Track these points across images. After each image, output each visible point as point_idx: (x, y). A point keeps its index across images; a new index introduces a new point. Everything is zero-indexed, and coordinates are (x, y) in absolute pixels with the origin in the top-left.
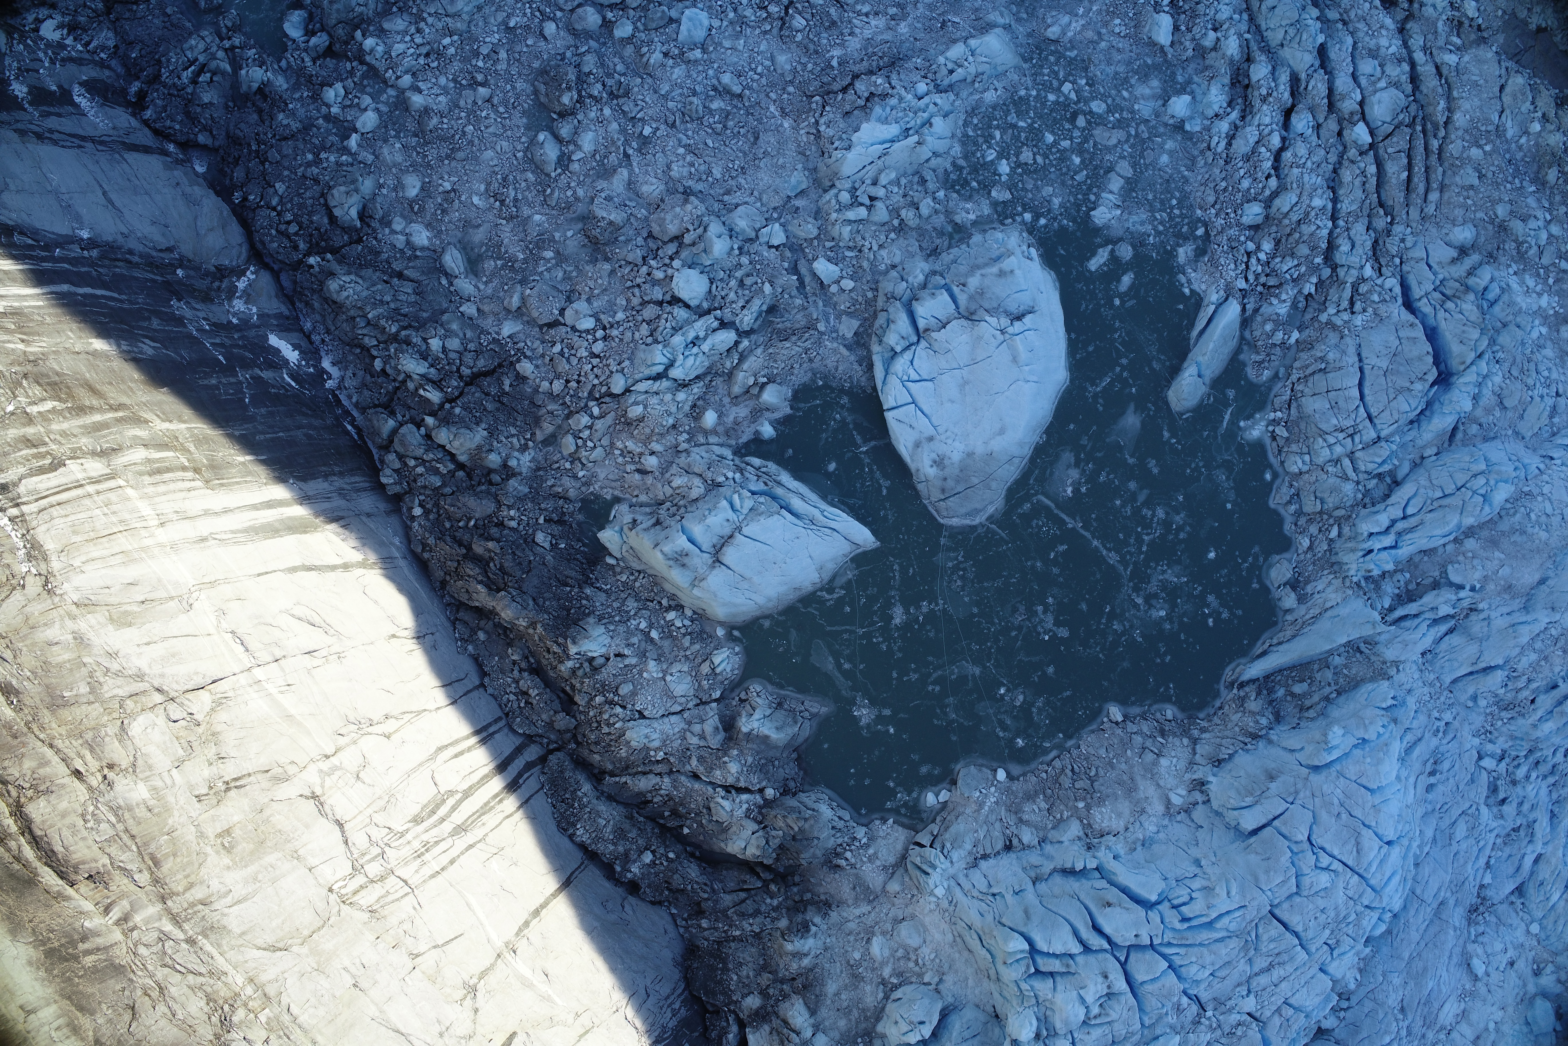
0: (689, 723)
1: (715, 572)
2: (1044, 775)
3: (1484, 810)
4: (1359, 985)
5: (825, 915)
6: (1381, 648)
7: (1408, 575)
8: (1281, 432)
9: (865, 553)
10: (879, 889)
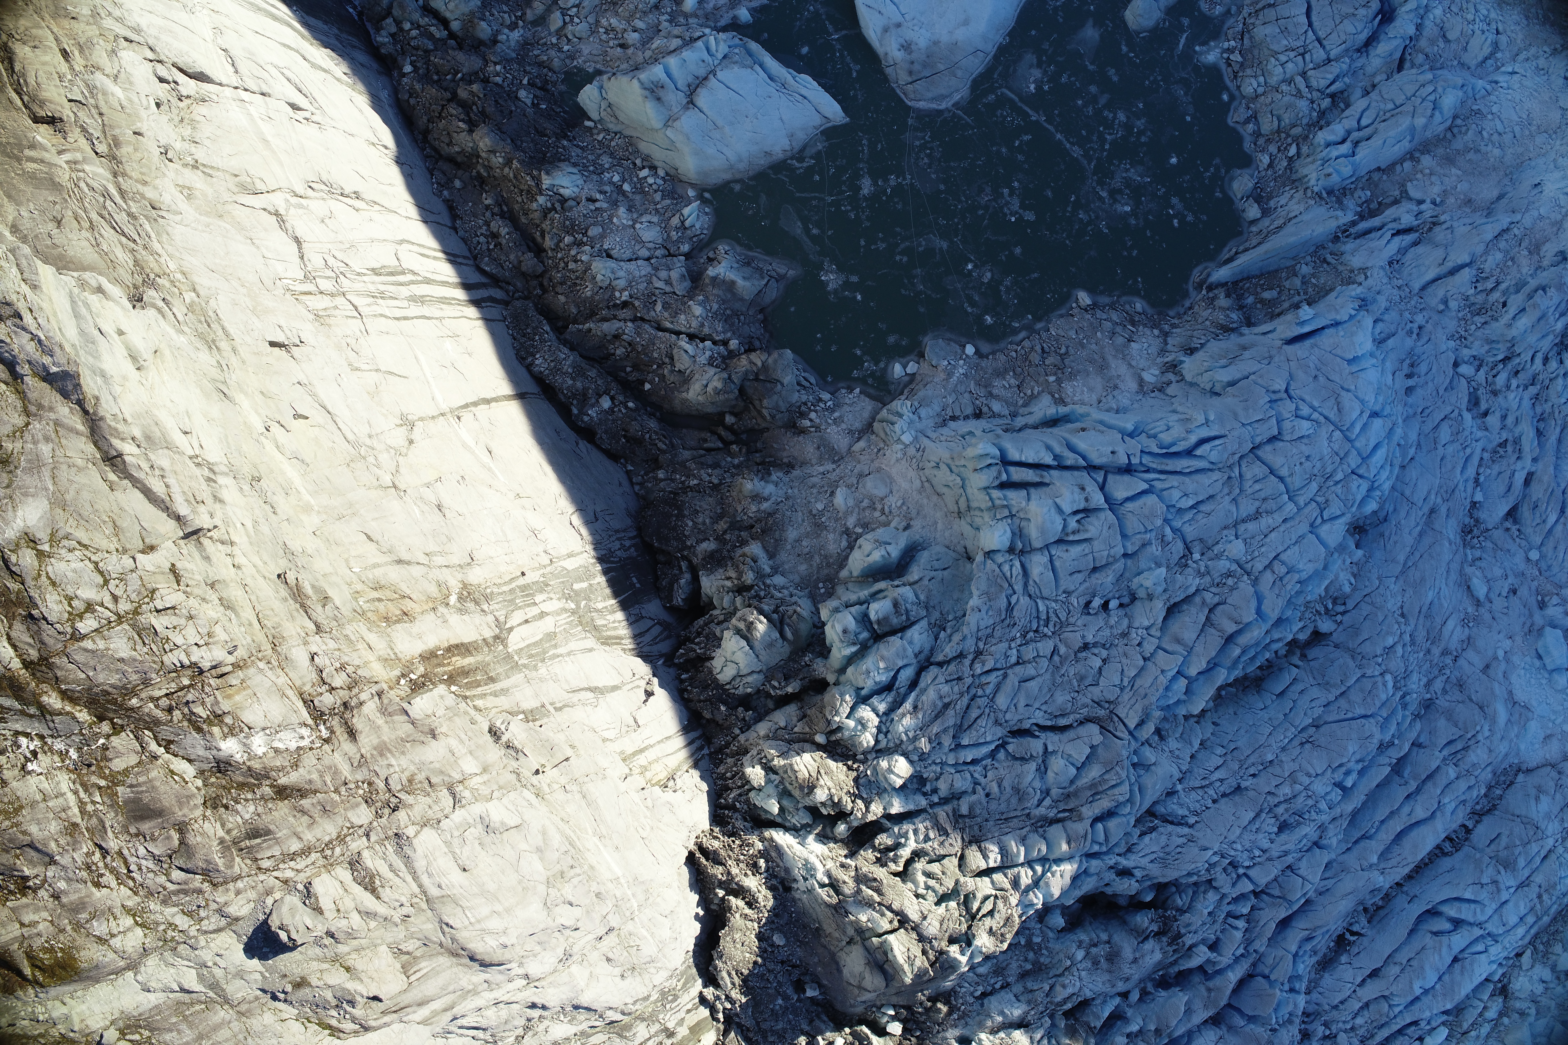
0: (656, 269)
1: (689, 113)
2: (1014, 354)
3: (1467, 416)
4: (1355, 589)
5: (787, 472)
6: (1347, 257)
7: (1368, 193)
8: (1236, 57)
9: (834, 128)
10: (844, 450)
